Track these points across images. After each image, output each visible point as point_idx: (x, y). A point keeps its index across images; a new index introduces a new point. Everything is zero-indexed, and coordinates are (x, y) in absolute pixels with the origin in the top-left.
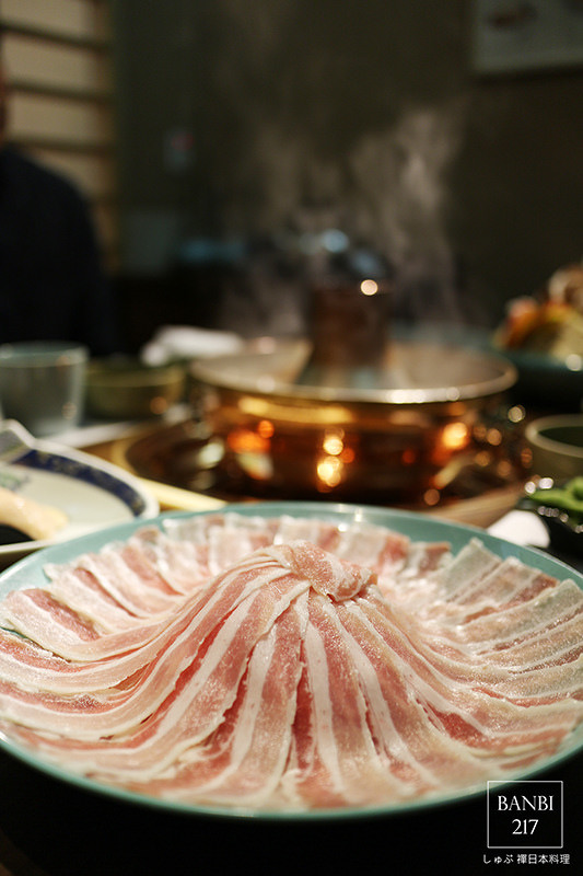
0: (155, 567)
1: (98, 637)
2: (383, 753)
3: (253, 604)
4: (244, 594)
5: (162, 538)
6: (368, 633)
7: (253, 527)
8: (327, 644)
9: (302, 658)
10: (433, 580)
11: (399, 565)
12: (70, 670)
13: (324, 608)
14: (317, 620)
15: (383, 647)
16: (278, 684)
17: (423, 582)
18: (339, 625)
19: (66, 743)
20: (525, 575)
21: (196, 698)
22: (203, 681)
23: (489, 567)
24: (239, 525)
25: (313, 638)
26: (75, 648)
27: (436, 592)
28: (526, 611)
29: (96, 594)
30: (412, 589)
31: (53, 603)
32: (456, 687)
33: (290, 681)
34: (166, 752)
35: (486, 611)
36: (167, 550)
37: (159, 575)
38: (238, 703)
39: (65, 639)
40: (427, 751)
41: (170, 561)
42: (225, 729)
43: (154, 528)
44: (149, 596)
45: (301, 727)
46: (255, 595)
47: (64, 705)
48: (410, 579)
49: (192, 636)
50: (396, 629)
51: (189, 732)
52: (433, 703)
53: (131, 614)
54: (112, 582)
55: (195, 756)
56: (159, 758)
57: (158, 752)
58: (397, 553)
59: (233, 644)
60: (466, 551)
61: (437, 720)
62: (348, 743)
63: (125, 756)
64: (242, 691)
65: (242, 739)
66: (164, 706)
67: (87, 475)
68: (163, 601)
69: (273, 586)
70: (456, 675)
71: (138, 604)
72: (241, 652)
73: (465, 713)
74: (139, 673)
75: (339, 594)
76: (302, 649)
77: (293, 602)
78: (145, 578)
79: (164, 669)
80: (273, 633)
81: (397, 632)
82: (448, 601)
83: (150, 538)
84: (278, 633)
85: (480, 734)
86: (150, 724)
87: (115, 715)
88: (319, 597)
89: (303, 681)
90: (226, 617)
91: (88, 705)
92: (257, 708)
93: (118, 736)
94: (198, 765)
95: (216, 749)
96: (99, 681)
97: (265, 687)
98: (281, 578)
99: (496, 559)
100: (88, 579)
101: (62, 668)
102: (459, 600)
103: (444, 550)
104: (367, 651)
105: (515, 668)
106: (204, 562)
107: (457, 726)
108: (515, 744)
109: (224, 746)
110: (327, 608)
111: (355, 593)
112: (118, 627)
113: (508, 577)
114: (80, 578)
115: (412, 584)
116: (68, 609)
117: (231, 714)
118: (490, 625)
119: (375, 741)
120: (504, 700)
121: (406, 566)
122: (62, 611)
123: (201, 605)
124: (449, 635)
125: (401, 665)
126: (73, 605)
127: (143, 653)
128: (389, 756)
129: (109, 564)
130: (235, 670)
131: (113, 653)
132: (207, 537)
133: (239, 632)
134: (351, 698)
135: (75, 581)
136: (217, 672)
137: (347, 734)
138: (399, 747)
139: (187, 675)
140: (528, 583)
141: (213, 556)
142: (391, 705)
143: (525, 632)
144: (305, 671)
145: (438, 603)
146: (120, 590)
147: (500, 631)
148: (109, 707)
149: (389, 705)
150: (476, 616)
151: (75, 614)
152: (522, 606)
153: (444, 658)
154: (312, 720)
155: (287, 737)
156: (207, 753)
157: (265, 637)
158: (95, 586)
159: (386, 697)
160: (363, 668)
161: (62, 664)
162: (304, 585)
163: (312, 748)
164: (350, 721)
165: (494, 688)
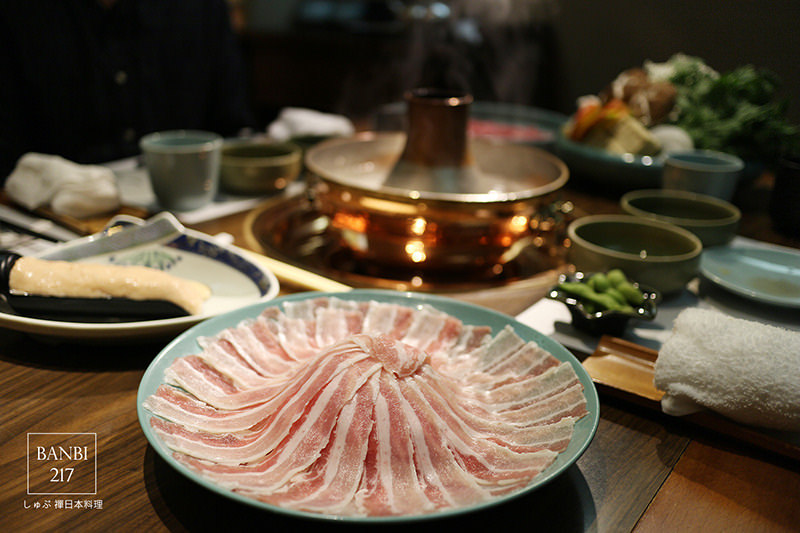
0: (276, 338)
1: (236, 392)
2: (422, 480)
3: (342, 380)
4: (337, 372)
5: (281, 316)
6: (420, 400)
7: (348, 308)
8: (391, 409)
9: (373, 417)
10: (477, 355)
11: (452, 343)
12: (218, 416)
13: (391, 383)
14: (385, 390)
15: (430, 410)
16: (356, 434)
17: (467, 357)
18: (400, 395)
19: (219, 468)
20: (539, 355)
21: (302, 442)
22: (307, 430)
23: (516, 347)
24: (338, 307)
25: (382, 404)
26: (221, 399)
27: (476, 365)
28: (535, 382)
29: (233, 359)
30: (460, 361)
31: (205, 366)
32: (477, 436)
33: (364, 432)
34: (283, 476)
35: (509, 381)
36: (285, 325)
37: (279, 345)
38: (330, 445)
39: (215, 393)
40: (451, 479)
41: (287, 333)
42: (320, 462)
43: (276, 308)
44: (273, 361)
45: (370, 461)
46: (344, 372)
47: (214, 441)
48: (460, 353)
49: (300, 399)
50: (439, 396)
51: (298, 463)
52: (459, 448)
53: (259, 374)
54: (245, 350)
55: (300, 479)
56: (278, 479)
57: (277, 475)
58: (452, 333)
59: (328, 406)
60: (501, 334)
61: (460, 460)
62: (400, 473)
63: (256, 477)
64: (332, 438)
65: (331, 469)
66: (282, 445)
67: (224, 257)
68: (282, 365)
69: (357, 366)
70: (479, 428)
71: (264, 367)
72: (333, 411)
73: (479, 457)
74: (265, 420)
75: (402, 373)
76: (373, 411)
77: (369, 378)
78: (269, 347)
79: (282, 420)
80: (355, 399)
81: (440, 398)
82: (485, 371)
83: (273, 316)
84: (358, 400)
85: (487, 470)
86: (272, 457)
87: (249, 449)
88: (388, 375)
89: (373, 432)
90: (324, 387)
91: (230, 441)
92: (342, 448)
93: (252, 463)
94: (303, 484)
95: (315, 474)
96: (237, 424)
97: (348, 435)
98: (363, 360)
99: (522, 341)
100: (229, 348)
101: (213, 414)
102: (492, 371)
103: (487, 332)
104: (417, 412)
105: (520, 424)
106: (312, 335)
107: (473, 465)
108: (507, 478)
109: (320, 472)
110: (393, 383)
111: (413, 371)
112: (251, 385)
113: (527, 357)
114: (223, 346)
115: (462, 357)
116: (215, 371)
117: (325, 452)
118: (509, 391)
119: (418, 472)
120: (506, 448)
121: (458, 343)
122: (211, 373)
123: (308, 377)
124: (480, 397)
125: (440, 422)
126: (219, 368)
127: (268, 407)
128: (426, 482)
129: (243, 336)
130: (329, 423)
131: (247, 405)
132: (315, 315)
133: (332, 398)
134: (404, 443)
135: (220, 349)
136: (316, 425)
137: (400, 468)
138: (433, 476)
139: (297, 425)
140: (540, 362)
141: (319, 330)
142: (431, 450)
143: (533, 398)
144: (374, 426)
145: (476, 373)
146: (251, 356)
147: (516, 396)
148: (245, 443)
149: (429, 449)
150: (500, 385)
151: (220, 375)
152: (533, 379)
153: (472, 416)
154: (377, 458)
155: (360, 468)
156: (308, 477)
157: (349, 402)
158: (234, 353)
159: (427, 444)
160: (414, 424)
161: (213, 411)
162: (378, 366)
163: (376, 476)
164: (402, 458)
165: (503, 439)
